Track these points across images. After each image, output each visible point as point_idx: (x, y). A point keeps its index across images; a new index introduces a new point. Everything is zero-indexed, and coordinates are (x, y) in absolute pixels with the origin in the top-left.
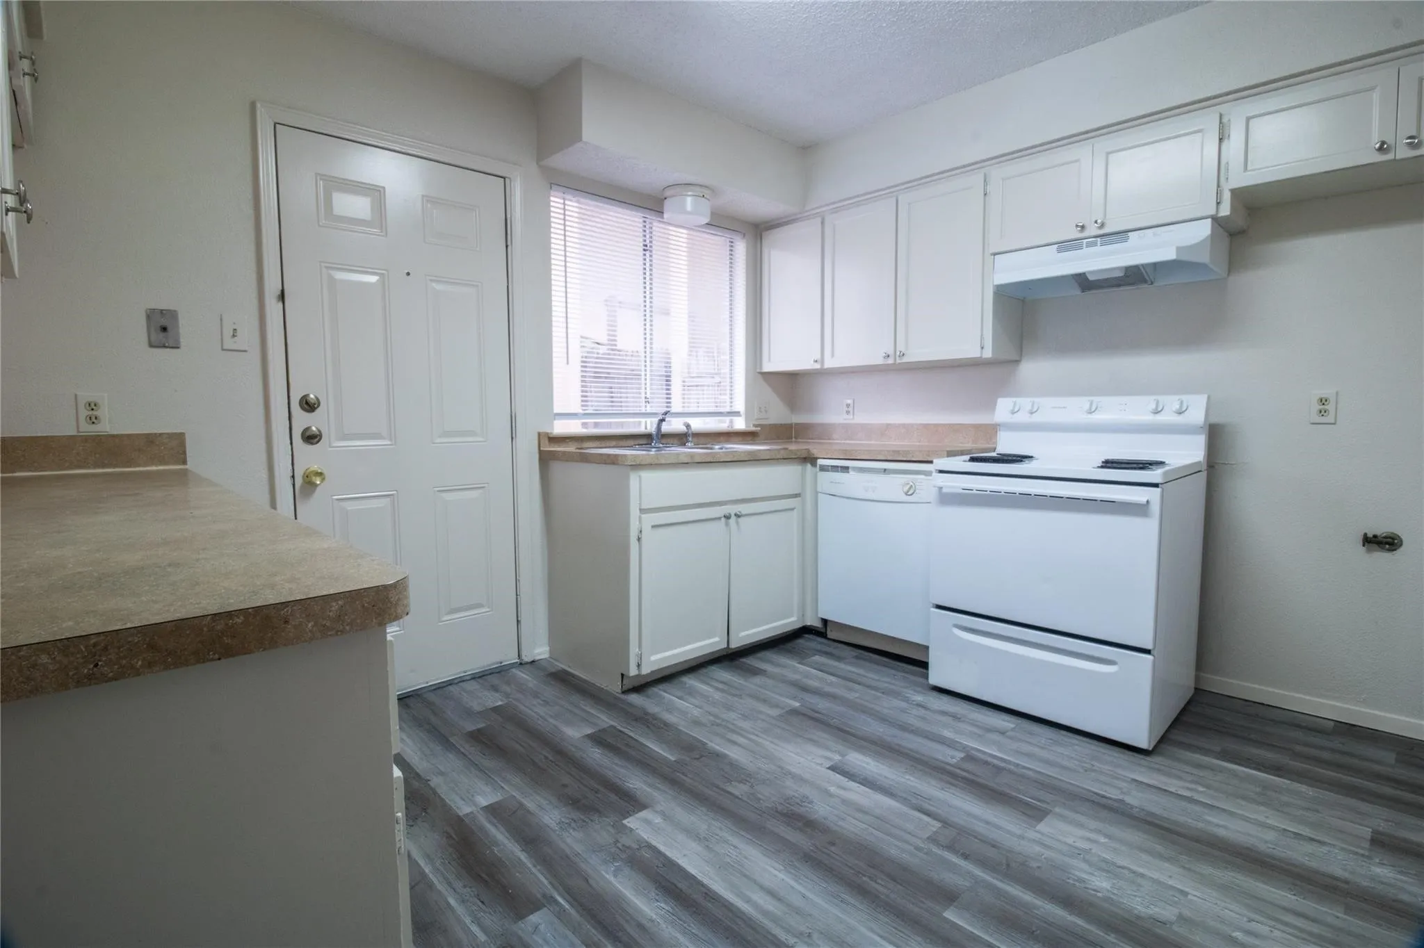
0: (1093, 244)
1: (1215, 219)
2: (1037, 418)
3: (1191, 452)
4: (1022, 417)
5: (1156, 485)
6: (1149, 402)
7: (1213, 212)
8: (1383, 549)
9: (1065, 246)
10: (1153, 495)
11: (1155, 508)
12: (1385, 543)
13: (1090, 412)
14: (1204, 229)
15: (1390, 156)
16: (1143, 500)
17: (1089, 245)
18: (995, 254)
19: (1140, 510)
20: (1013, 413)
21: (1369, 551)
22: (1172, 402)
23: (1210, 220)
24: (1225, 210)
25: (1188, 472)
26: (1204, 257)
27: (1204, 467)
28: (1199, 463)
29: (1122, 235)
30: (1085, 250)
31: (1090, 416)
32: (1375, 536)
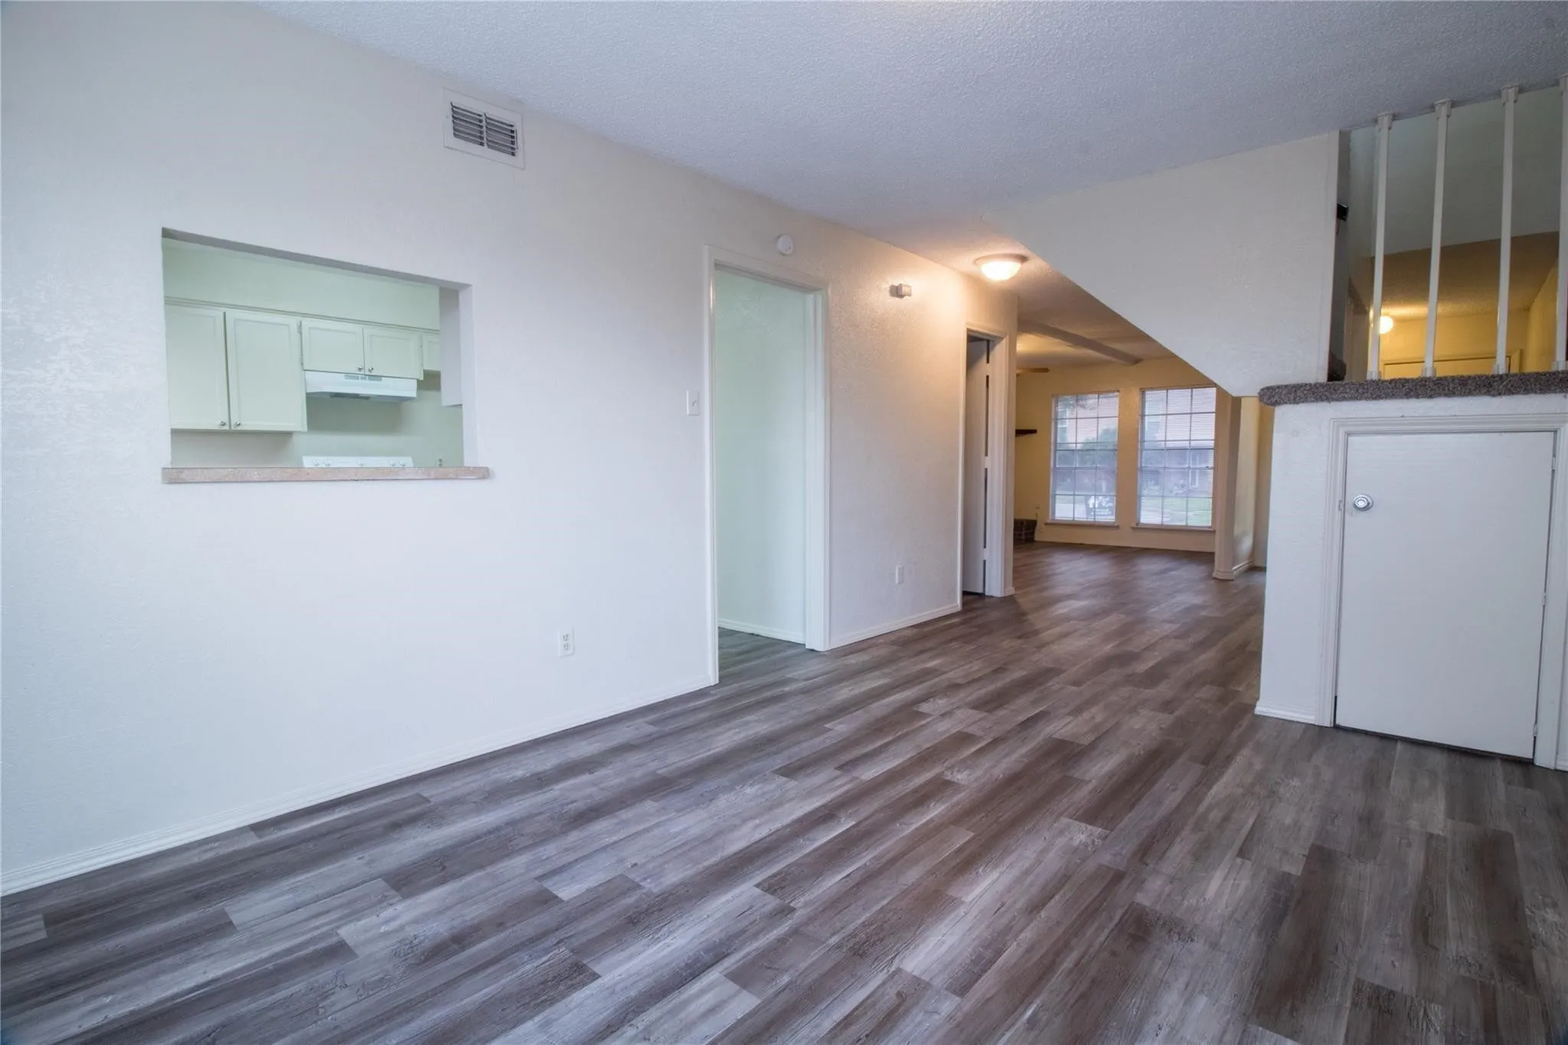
0: (365, 379)
1: (418, 381)
7: (418, 377)
9: (348, 375)
17: (362, 378)
18: (305, 370)
24: (422, 378)
29: (378, 377)
30: (360, 381)
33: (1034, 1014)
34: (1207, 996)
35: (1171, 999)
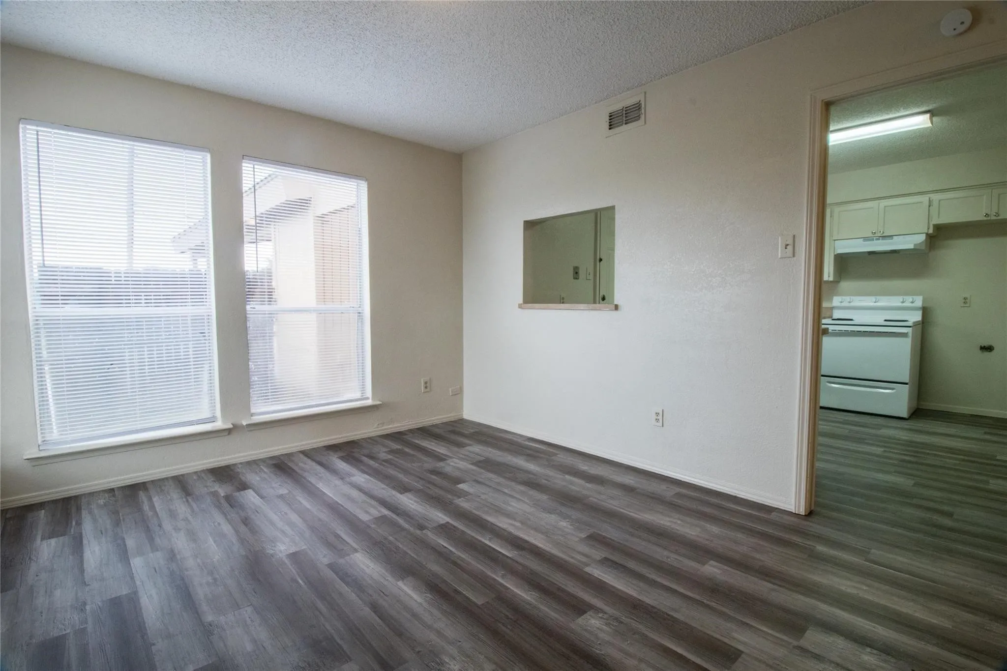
0: (879, 239)
1: (927, 234)
2: (852, 304)
3: (917, 317)
4: (845, 304)
5: (910, 327)
6: (901, 298)
7: (926, 232)
8: (987, 351)
9: (866, 239)
10: (909, 330)
11: (910, 335)
12: (988, 349)
13: (875, 302)
14: (922, 238)
15: (989, 218)
16: (906, 331)
17: (877, 239)
18: (835, 240)
19: (904, 335)
20: (841, 302)
21: (983, 352)
22: (910, 299)
23: (925, 235)
24: (931, 231)
25: (916, 324)
26: (923, 247)
27: (921, 323)
28: (919, 321)
29: (891, 237)
30: (875, 242)
31: (875, 304)
32: (984, 346)
33: (298, 582)
34: (250, 652)
35: (263, 635)
